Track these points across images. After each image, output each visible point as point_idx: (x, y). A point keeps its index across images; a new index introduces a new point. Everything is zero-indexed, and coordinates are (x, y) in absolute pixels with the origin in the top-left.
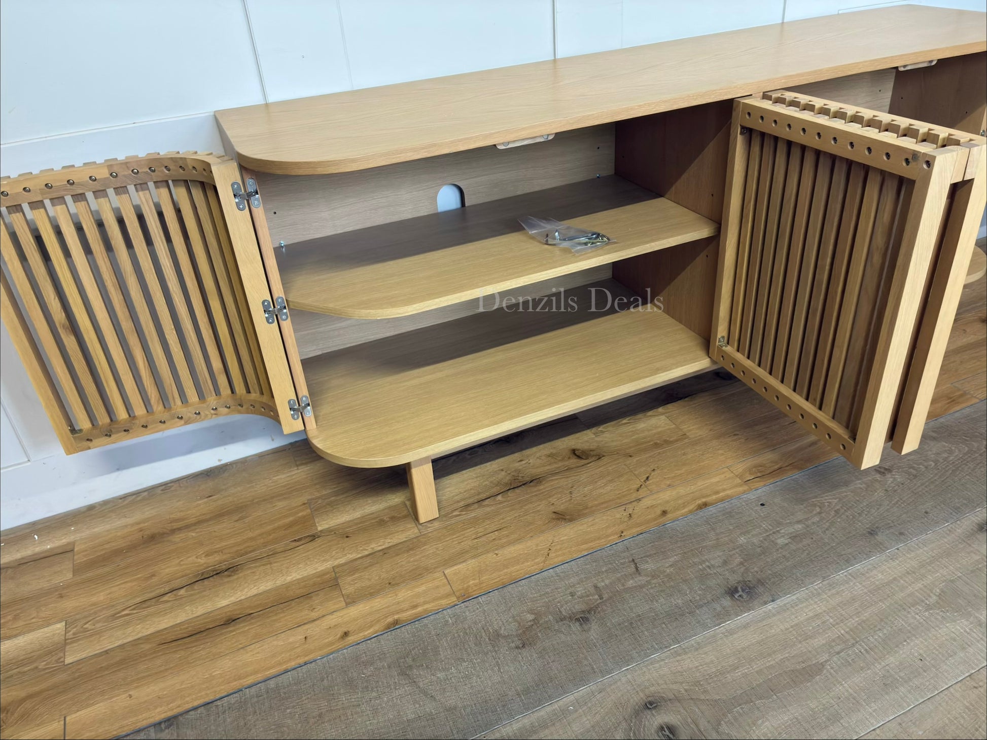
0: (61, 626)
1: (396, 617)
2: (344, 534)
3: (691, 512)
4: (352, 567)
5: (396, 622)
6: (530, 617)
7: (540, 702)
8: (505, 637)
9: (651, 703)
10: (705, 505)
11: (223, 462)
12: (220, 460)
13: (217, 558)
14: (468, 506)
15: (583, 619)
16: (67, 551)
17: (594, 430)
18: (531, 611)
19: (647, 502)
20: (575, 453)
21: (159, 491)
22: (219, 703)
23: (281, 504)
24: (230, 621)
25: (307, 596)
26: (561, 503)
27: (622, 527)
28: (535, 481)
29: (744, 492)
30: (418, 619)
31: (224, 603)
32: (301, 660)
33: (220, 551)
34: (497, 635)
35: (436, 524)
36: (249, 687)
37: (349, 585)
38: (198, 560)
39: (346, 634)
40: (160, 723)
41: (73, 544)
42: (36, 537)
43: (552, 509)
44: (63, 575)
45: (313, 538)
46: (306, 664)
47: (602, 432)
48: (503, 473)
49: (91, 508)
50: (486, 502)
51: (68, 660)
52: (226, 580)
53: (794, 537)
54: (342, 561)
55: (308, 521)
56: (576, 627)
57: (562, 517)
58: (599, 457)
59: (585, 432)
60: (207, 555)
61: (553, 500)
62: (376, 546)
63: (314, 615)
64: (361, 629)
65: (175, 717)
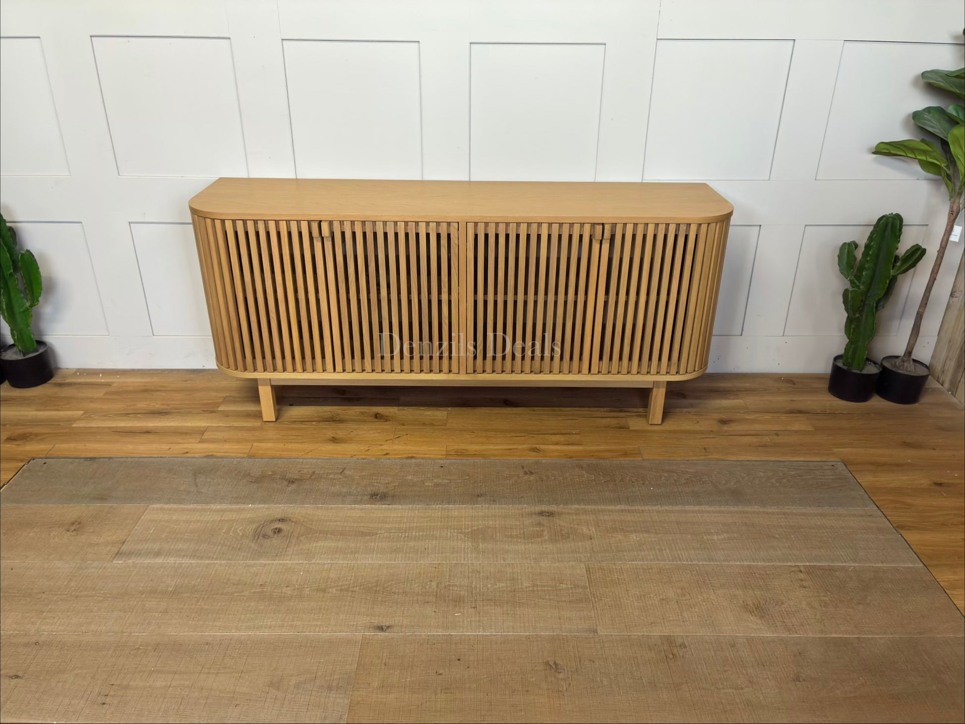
0: (82, 412)
1: (214, 454)
2: (226, 414)
3: (401, 458)
4: (217, 429)
5: (212, 455)
6: (270, 473)
7: (238, 503)
8: (251, 476)
9: (283, 520)
10: (412, 457)
11: (206, 368)
12: (204, 366)
13: (165, 407)
14: (295, 421)
15: (292, 482)
16: (108, 385)
17: (400, 408)
18: (272, 471)
19: (383, 447)
20: (377, 416)
21: (166, 372)
22: (115, 459)
23: (214, 394)
24: (148, 432)
25: (186, 433)
26: (341, 434)
27: (356, 453)
28: (341, 421)
29: (441, 459)
30: (222, 457)
31: (151, 425)
32: (159, 456)
33: (168, 405)
34: (249, 474)
35: (272, 424)
36: (131, 458)
37: (206, 436)
38: (158, 406)
39: (187, 453)
40: (88, 458)
41: (113, 383)
42: (101, 375)
43: (334, 436)
44: (100, 393)
45: (212, 412)
46: (161, 457)
47: (404, 410)
48: (329, 413)
49: (133, 370)
50: (306, 423)
51: (75, 425)
52: (160, 417)
53: (436, 485)
54: (215, 425)
55: (218, 405)
56: (285, 483)
57: (334, 440)
58: (387, 420)
59: (395, 407)
60: (162, 405)
61: (338, 432)
62: (236, 424)
63: (181, 441)
64: (194, 453)
65: (95, 458)
